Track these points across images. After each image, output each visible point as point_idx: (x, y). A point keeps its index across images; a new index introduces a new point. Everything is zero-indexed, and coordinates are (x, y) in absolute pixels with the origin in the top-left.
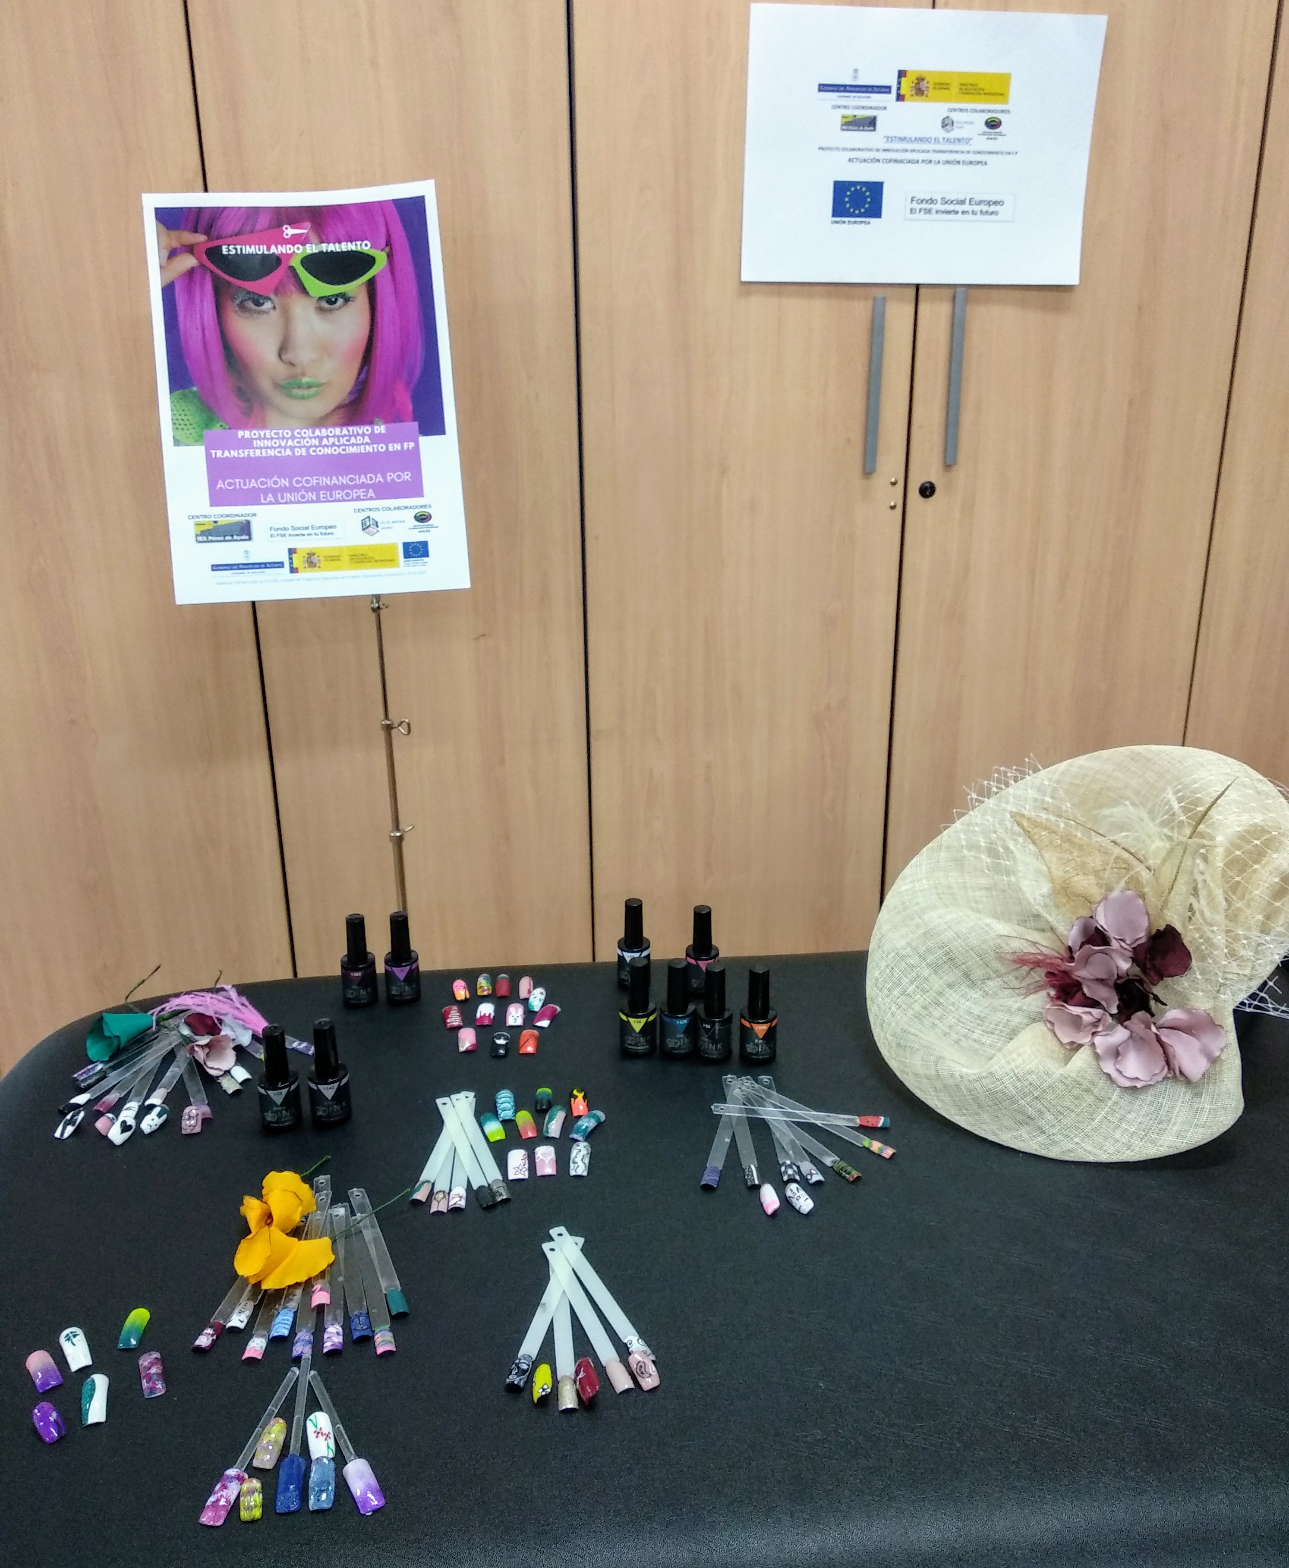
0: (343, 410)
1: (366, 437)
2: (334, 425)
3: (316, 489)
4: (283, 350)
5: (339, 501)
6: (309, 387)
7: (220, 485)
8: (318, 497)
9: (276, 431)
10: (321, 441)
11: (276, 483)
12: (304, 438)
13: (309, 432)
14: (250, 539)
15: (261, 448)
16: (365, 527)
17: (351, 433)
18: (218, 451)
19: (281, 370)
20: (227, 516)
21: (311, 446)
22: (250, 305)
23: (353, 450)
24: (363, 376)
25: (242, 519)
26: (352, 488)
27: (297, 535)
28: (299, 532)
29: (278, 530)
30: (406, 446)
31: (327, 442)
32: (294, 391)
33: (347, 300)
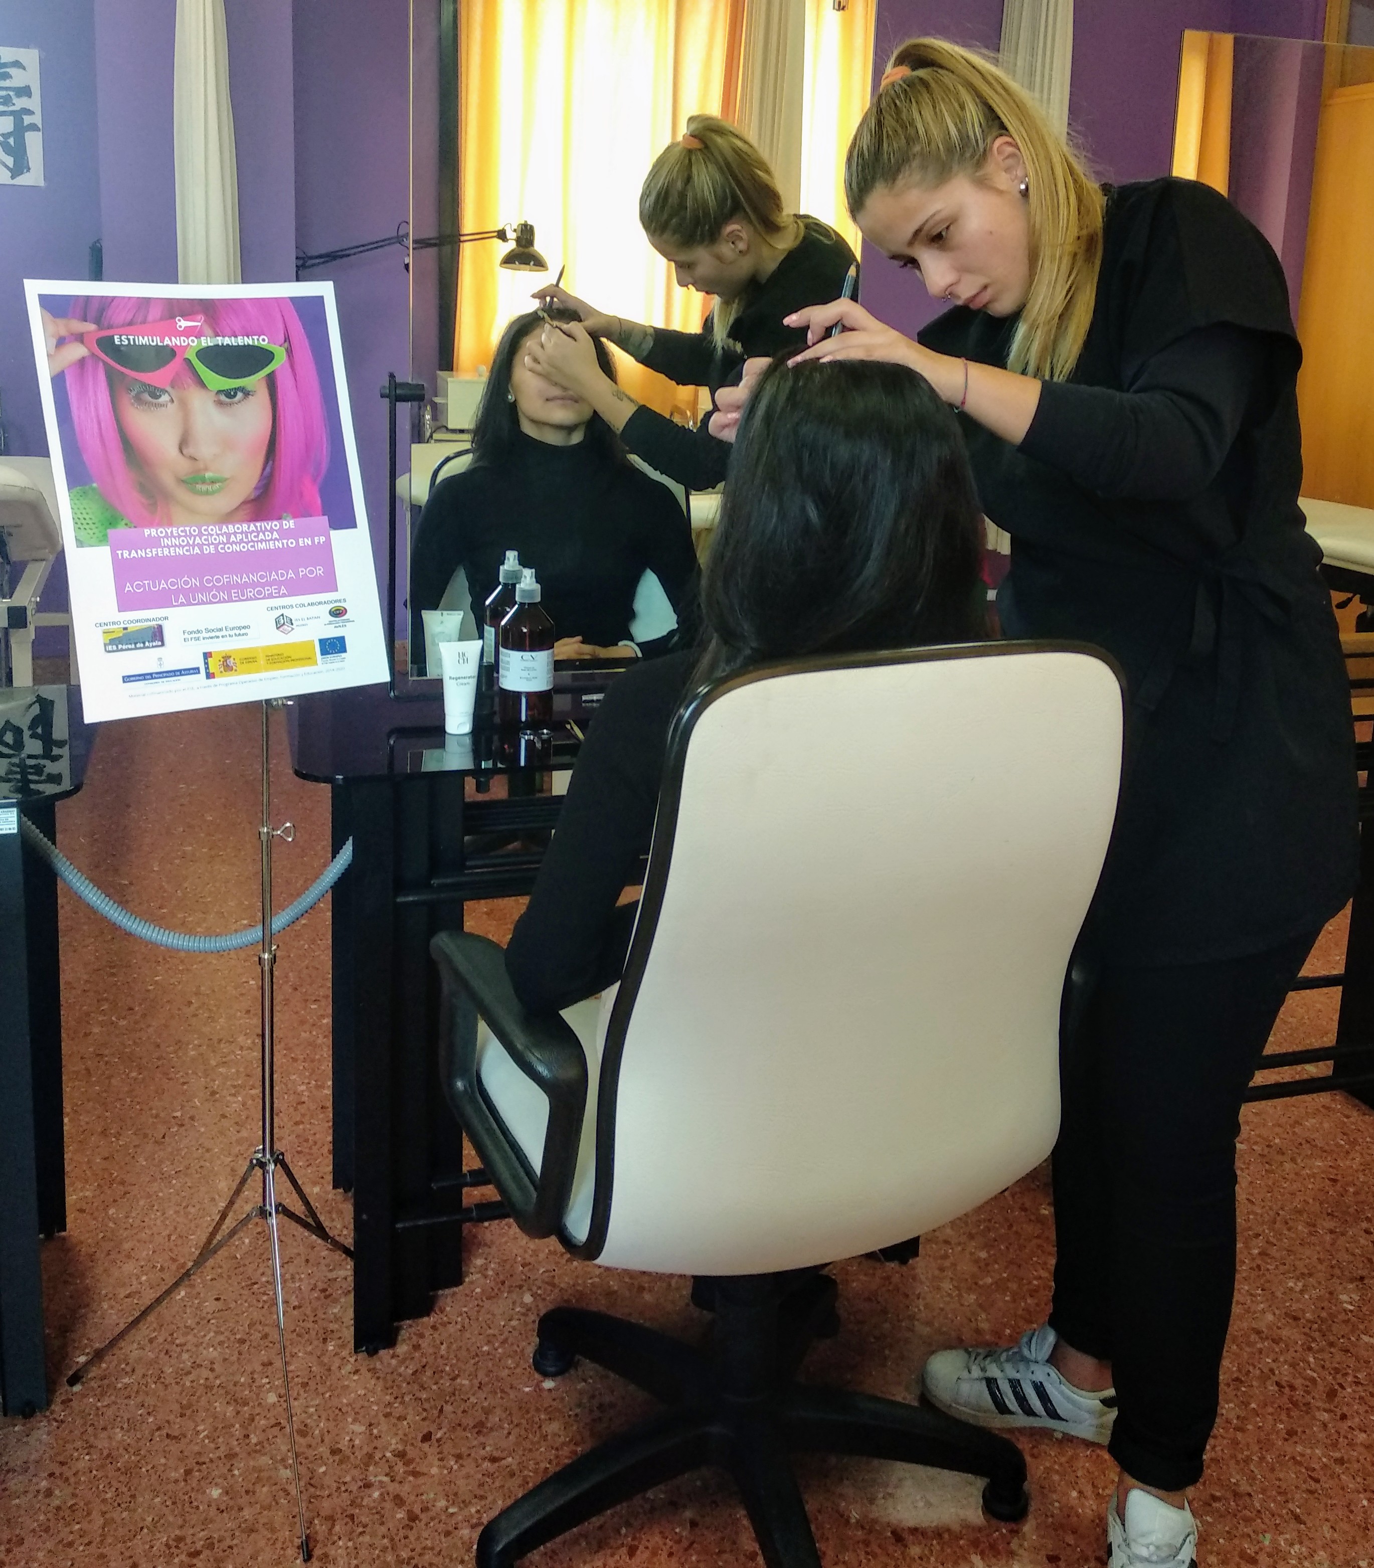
0: (249, 505)
1: (275, 533)
2: (241, 521)
3: (228, 587)
4: (183, 444)
5: (251, 599)
6: (213, 482)
7: (128, 588)
8: (230, 596)
9: (182, 529)
10: (228, 539)
11: (186, 583)
12: (212, 535)
14: (163, 645)
15: (168, 547)
16: (279, 626)
18: (124, 552)
19: (183, 466)
20: (137, 621)
21: (219, 543)
22: (146, 397)
23: (262, 546)
24: (268, 469)
25: (154, 623)
26: (263, 585)
27: (212, 638)
28: (213, 634)
29: (191, 633)
30: (316, 541)
31: (235, 539)
32: (199, 487)
33: (247, 393)
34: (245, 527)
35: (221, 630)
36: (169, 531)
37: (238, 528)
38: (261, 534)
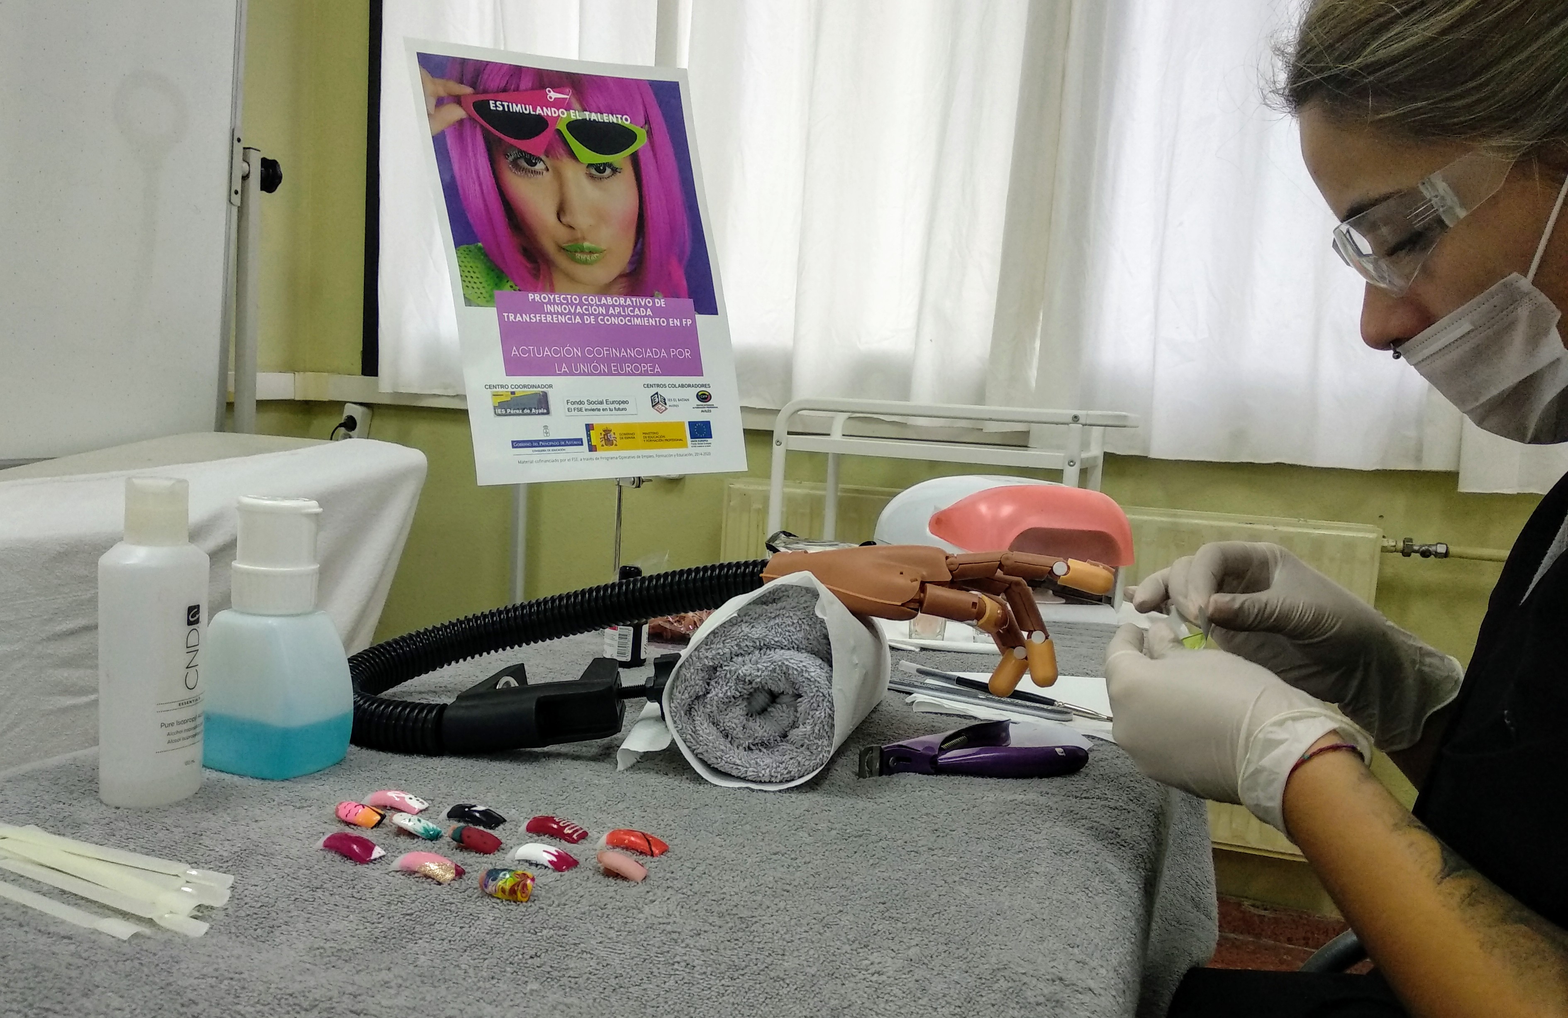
0: (624, 279)
2: (620, 294)
3: (608, 360)
4: (561, 212)
5: (630, 375)
6: (591, 252)
7: (514, 352)
8: (609, 368)
10: (607, 310)
11: (569, 352)
12: (592, 306)
15: (551, 313)
16: (654, 404)
18: (510, 314)
19: (561, 232)
20: (525, 386)
21: (599, 315)
22: (524, 164)
23: (638, 321)
24: (639, 247)
25: (539, 389)
26: (640, 362)
27: (593, 410)
28: (594, 406)
29: (574, 403)
30: (684, 323)
31: (613, 312)
32: (578, 255)
33: (615, 170)
34: (622, 300)
35: (602, 403)
36: (552, 298)
37: (616, 301)
38: (637, 309)
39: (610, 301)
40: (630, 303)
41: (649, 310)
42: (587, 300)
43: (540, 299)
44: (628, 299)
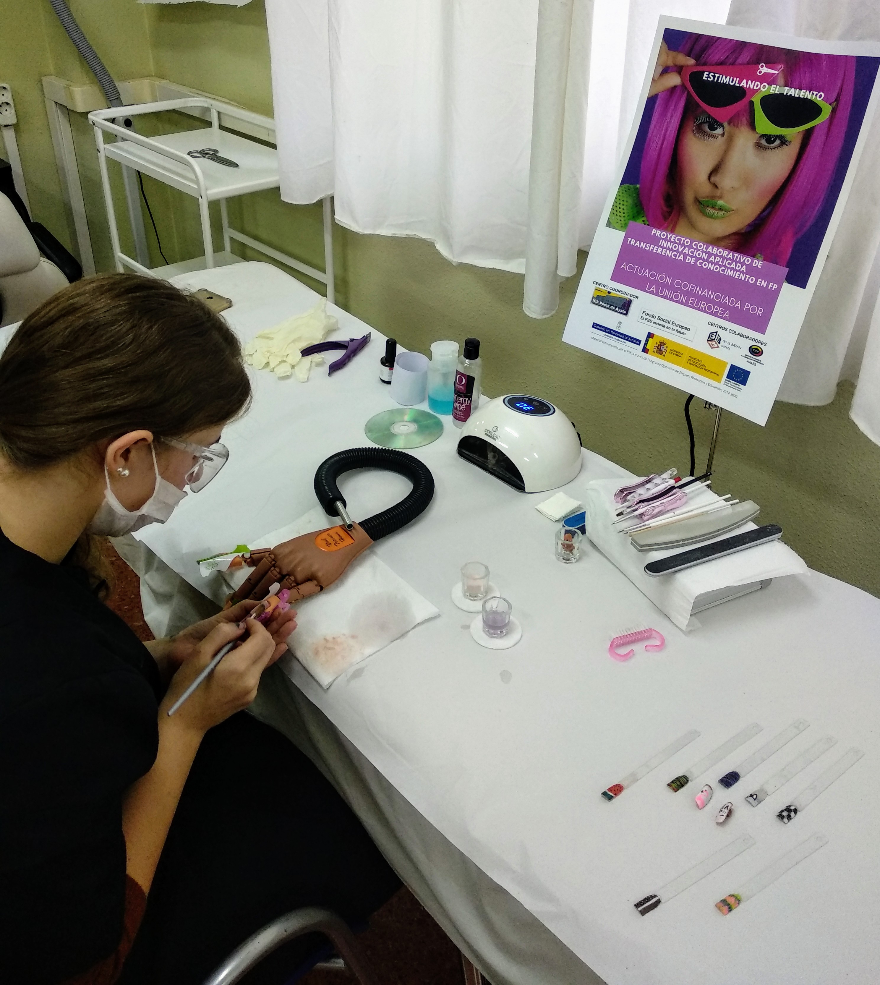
2: (726, 248)
3: (689, 294)
4: (715, 171)
5: (701, 310)
7: (624, 266)
8: (687, 301)
9: (680, 237)
10: (709, 257)
11: (662, 278)
12: (699, 250)
13: (704, 247)
14: (626, 314)
15: (663, 247)
16: (710, 339)
17: (735, 259)
18: (633, 240)
19: (705, 188)
20: (619, 291)
21: (700, 259)
22: (706, 128)
23: (730, 273)
24: (765, 213)
25: (628, 297)
26: (715, 303)
27: (659, 325)
28: (662, 323)
29: (648, 315)
30: (770, 286)
31: (713, 260)
32: (709, 210)
33: (784, 141)
34: (725, 253)
35: (668, 322)
36: (669, 236)
38: (734, 263)
39: (715, 249)
40: (731, 257)
41: (744, 266)
42: (695, 245)
43: (660, 235)
44: (731, 254)
